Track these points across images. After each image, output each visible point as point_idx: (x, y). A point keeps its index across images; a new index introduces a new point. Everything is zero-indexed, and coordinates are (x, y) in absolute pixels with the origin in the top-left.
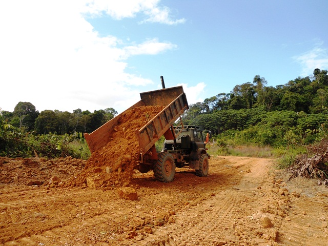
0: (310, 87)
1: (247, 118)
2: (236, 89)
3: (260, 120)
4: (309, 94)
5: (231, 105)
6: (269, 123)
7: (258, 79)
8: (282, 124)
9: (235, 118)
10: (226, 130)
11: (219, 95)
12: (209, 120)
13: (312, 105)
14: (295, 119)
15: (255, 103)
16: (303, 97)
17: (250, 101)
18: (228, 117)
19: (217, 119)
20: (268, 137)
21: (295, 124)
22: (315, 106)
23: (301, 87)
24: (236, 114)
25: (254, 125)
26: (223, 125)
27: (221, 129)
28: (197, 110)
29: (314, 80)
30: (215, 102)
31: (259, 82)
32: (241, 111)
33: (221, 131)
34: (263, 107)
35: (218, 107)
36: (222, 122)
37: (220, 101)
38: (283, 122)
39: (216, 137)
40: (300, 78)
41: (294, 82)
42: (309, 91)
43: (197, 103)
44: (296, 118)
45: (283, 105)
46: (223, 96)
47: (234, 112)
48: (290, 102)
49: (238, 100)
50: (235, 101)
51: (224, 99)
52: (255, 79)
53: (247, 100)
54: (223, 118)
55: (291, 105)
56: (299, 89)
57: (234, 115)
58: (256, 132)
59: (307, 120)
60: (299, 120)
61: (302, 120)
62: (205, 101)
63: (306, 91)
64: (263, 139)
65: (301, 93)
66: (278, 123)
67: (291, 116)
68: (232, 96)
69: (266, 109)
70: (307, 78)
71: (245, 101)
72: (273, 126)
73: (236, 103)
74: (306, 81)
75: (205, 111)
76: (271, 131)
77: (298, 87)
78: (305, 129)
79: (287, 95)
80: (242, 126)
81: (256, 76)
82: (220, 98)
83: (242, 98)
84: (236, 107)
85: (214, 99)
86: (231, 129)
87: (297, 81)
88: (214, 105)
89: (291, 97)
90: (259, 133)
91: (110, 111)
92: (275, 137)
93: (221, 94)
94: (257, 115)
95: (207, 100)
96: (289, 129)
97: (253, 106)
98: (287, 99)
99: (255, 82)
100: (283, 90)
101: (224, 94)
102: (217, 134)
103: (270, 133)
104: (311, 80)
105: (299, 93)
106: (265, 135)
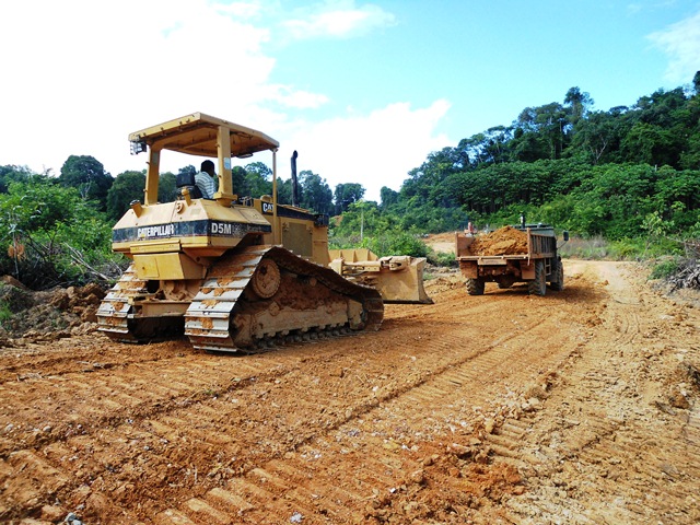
0: (684, 111)
1: (552, 178)
2: (526, 116)
3: (578, 183)
4: (680, 126)
5: (516, 152)
6: (598, 190)
7: (575, 96)
8: (624, 192)
9: (525, 180)
10: (508, 203)
11: (490, 130)
12: (472, 185)
13: (687, 149)
14: (651, 181)
15: (567, 146)
16: (668, 132)
17: (556, 143)
18: (511, 177)
19: (490, 182)
20: (597, 218)
21: (651, 191)
22: (693, 153)
23: (665, 112)
24: (528, 171)
25: (565, 192)
26: (501, 195)
27: (497, 202)
28: (446, 165)
29: (693, 97)
30: (481, 146)
31: (576, 103)
32: (537, 164)
33: (498, 207)
34: (585, 155)
35: (488, 155)
36: (498, 188)
37: (492, 143)
38: (628, 187)
39: (486, 218)
40: (662, 91)
41: (650, 99)
42: (683, 120)
43: (444, 149)
44: (654, 179)
45: (627, 150)
46: (498, 133)
47: (523, 166)
48: (641, 145)
49: (532, 140)
50: (523, 144)
51: (501, 138)
52: (569, 94)
53: (550, 141)
54: (502, 180)
55: (642, 150)
56: (661, 116)
57: (525, 174)
58: (571, 208)
59: (675, 184)
60: (660, 183)
61: (665, 183)
62: (460, 144)
63: (674, 119)
64: (585, 222)
65: (664, 125)
66: (616, 189)
67: (642, 176)
68: (519, 133)
69: (592, 161)
70: (679, 90)
71: (546, 143)
72: (606, 195)
73: (526, 147)
74: (675, 98)
75: (460, 166)
76: (601, 205)
77: (660, 113)
78: (670, 201)
79: (638, 129)
80: (541, 197)
81: (573, 89)
82: (491, 137)
83: (539, 135)
84: (528, 156)
85: (478, 139)
86: (517, 201)
87: (657, 97)
88: (480, 152)
89: (644, 133)
90: (578, 210)
91: (257, 169)
92: (608, 217)
93: (496, 129)
94: (572, 174)
95: (464, 143)
96: (638, 201)
97: (562, 154)
98: (635, 138)
99: (567, 101)
100: (627, 119)
101: (501, 128)
102: (488, 213)
103: (599, 210)
104: (687, 95)
105: (661, 124)
106: (590, 215)
